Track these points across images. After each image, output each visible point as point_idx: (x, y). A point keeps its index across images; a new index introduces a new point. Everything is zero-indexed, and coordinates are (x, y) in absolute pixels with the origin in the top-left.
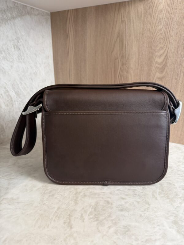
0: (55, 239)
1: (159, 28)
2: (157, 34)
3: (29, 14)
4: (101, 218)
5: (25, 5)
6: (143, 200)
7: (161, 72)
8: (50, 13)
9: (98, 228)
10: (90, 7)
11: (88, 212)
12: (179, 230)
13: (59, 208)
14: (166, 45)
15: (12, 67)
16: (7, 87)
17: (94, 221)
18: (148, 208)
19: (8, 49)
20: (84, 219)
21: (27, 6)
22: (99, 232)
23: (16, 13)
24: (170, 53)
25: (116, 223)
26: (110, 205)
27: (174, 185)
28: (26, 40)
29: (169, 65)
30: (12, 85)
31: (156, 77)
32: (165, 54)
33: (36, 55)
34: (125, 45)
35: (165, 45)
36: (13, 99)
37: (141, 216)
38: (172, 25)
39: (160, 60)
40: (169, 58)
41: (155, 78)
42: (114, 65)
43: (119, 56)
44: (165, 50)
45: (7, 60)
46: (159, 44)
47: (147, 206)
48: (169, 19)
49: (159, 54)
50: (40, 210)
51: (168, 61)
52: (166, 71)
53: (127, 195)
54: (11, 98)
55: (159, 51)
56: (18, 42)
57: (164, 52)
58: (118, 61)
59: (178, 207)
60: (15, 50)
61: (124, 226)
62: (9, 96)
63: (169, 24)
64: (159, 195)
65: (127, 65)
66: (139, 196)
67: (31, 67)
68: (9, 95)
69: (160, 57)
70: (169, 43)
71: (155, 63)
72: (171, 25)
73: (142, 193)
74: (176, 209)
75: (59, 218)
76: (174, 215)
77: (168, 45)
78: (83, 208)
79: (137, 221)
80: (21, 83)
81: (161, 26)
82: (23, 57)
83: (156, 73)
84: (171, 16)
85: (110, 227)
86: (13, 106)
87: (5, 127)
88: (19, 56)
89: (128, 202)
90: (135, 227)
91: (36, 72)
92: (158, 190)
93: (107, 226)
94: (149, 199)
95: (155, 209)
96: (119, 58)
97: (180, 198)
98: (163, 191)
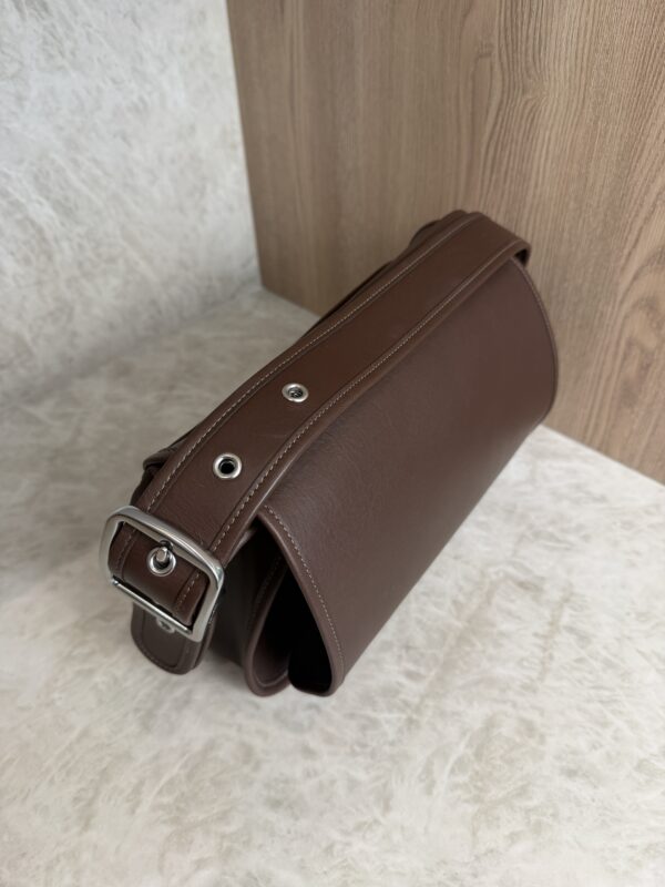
0: (24, 855)
4: (196, 815)
6: (378, 778)
9: (162, 856)
11: (165, 779)
13: (85, 734)
15: (20, 99)
16: (10, 190)
17: (165, 822)
18: (376, 821)
20: (138, 804)
22: (161, 869)
25: (229, 851)
26: (246, 769)
27: (542, 739)
30: (36, 178)
33: (134, 19)
36: (49, 235)
37: (329, 849)
42: (470, 85)
43: (495, 40)
47: (377, 812)
50: (30, 727)
53: (329, 739)
54: (40, 231)
58: (492, 68)
59: (492, 851)
60: (23, 18)
61: (249, 874)
62: (27, 222)
64: (452, 771)
65: (529, 96)
66: (373, 755)
67: (114, 81)
68: (27, 218)
73: (392, 744)
74: (477, 858)
75: (68, 774)
78: (156, 757)
79: (302, 867)
80: (75, 162)
82: (68, 45)
85: (200, 864)
86: (50, 258)
87: (28, 337)
88: (45, 43)
89: (316, 773)
91: (141, 99)
92: (461, 749)
93: (194, 856)
94: (402, 781)
95: (397, 837)
96: (496, 52)
97: (528, 811)
98: (478, 755)
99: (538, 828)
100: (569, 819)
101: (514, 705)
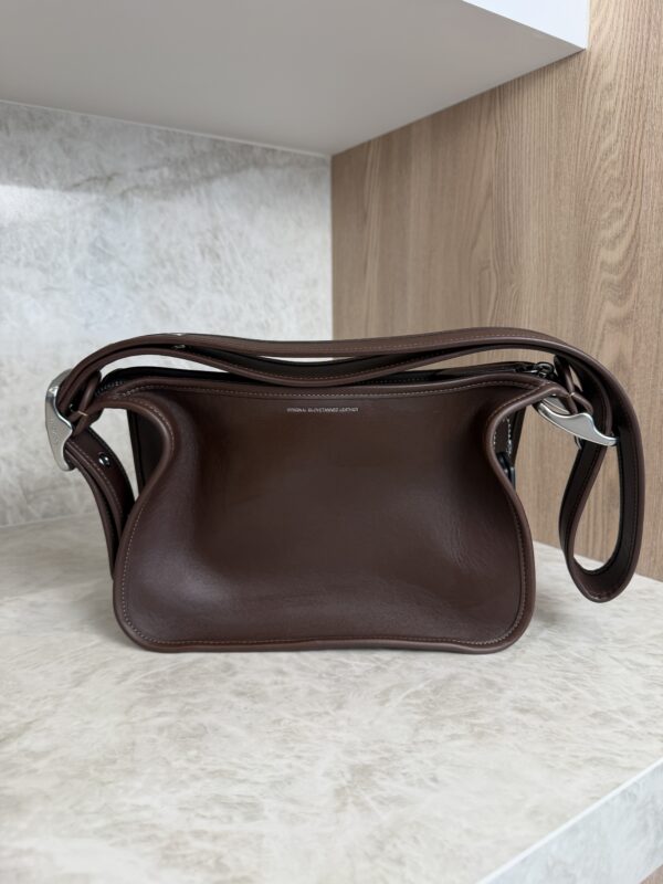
0: (20, 692)
1: (604, 146)
2: (599, 168)
3: (259, 164)
4: (168, 691)
5: (247, 145)
6: (337, 692)
7: (620, 298)
8: (328, 159)
9: (132, 706)
10: (419, 123)
11: (153, 672)
12: (348, 791)
14: (631, 198)
15: (189, 302)
17: (142, 691)
18: (326, 713)
19: (182, 257)
20: (124, 680)
21: (252, 147)
22: (126, 713)
23: (217, 165)
24: (646, 226)
25: (189, 711)
26: (223, 675)
27: (501, 690)
28: (241, 235)
29: (644, 269)
31: (603, 318)
32: (631, 230)
33: (271, 275)
34: (509, 218)
35: (627, 199)
37: (278, 721)
38: (647, 127)
39: (613, 256)
40: (644, 243)
41: (601, 323)
42: (477, 289)
43: (491, 258)
44: (630, 216)
45: (178, 285)
46: (608, 199)
47: (329, 709)
48: (637, 108)
49: (608, 234)
51: (641, 255)
52: (638, 295)
53: (302, 668)
55: (610, 223)
56: (216, 237)
57: (626, 226)
58: (490, 274)
59: (430, 741)
61: (201, 725)
63: (635, 127)
64: (408, 697)
65: (514, 285)
66: (338, 680)
67: (251, 306)
69: (613, 244)
70: (639, 190)
71: (599, 265)
72: (644, 127)
73: (357, 677)
74: (415, 743)
75: (76, 661)
76: (386, 755)
77: (638, 199)
79: (249, 727)
81: (612, 138)
82: (227, 280)
83: (602, 304)
84: (641, 98)
85: (160, 715)
88: (213, 275)
89: (283, 683)
90: (226, 737)
91: (266, 322)
92: (421, 686)
93: (159, 710)
94: (359, 695)
95: (342, 723)
96: (491, 264)
97: (473, 725)
98: (435, 692)
99: (481, 735)
100: (514, 734)
101: (479, 671)
